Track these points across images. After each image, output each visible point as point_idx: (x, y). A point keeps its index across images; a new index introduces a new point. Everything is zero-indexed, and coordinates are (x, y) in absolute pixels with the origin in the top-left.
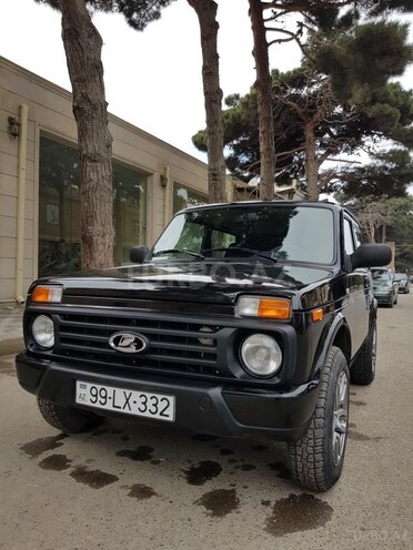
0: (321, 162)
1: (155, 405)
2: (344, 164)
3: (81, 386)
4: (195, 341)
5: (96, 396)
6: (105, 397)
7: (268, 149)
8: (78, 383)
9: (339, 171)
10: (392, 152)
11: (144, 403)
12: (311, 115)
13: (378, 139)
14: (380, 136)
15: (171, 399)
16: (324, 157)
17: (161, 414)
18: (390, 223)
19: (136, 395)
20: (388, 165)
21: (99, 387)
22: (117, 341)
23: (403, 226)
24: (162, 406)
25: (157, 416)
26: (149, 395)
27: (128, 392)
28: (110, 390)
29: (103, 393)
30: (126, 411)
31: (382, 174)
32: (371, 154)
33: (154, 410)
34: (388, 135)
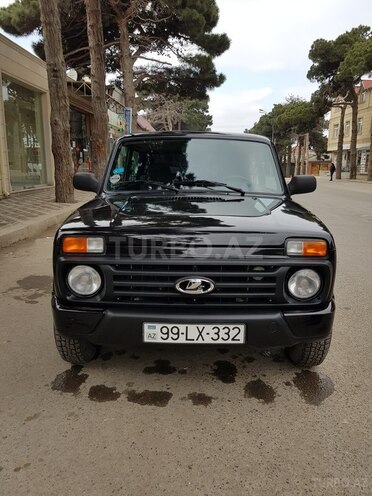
0: (134, 59)
1: (227, 334)
2: (154, 63)
3: (149, 327)
4: (251, 280)
5: (168, 333)
6: (178, 333)
7: (98, 45)
8: (146, 326)
9: (149, 69)
10: (198, 56)
11: (217, 334)
12: (125, 9)
13: (184, 42)
14: (186, 39)
15: (242, 327)
16: (137, 55)
17: (233, 339)
18: (184, 119)
19: (209, 328)
20: (193, 69)
21: (170, 326)
22: (183, 286)
23: (195, 124)
24: (233, 333)
25: (230, 342)
26: (221, 327)
27: (201, 327)
28: (182, 328)
29: (175, 331)
30: (200, 341)
31: (188, 77)
32: (179, 56)
33: (226, 337)
34: (193, 40)
